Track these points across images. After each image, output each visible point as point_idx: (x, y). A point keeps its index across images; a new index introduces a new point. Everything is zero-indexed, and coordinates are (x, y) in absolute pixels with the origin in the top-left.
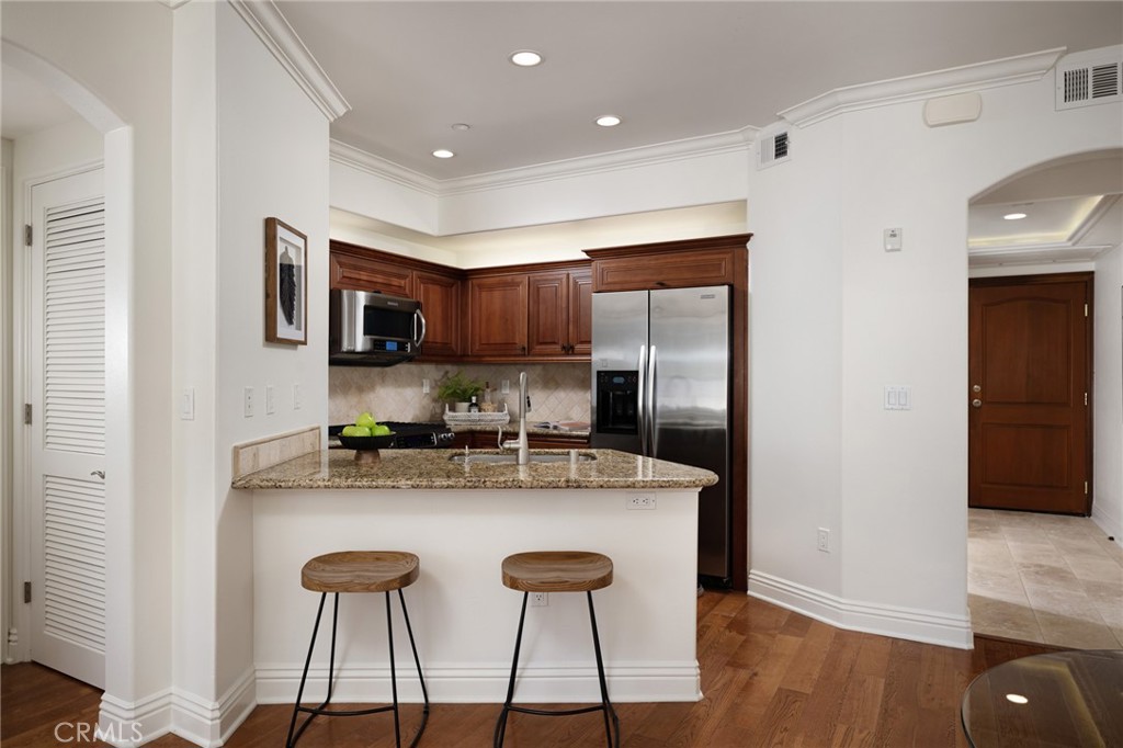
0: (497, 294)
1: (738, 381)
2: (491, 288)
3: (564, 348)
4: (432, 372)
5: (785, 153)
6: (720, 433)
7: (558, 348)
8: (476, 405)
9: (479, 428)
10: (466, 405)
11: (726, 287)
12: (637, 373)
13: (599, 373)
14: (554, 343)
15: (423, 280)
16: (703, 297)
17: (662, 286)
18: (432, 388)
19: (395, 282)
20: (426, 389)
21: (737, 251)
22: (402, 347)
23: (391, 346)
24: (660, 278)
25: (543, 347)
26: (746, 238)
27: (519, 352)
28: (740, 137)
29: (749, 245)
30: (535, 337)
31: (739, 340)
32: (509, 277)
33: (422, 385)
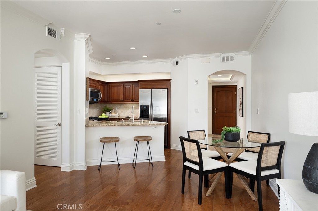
0: (116, 88)
1: (169, 107)
2: (114, 87)
3: (131, 100)
4: (99, 105)
5: (178, 64)
6: (166, 118)
7: (130, 100)
8: (111, 113)
9: (113, 118)
10: (108, 113)
11: (167, 89)
12: (149, 106)
13: (141, 106)
14: (129, 99)
15: (100, 85)
16: (162, 91)
17: (154, 88)
18: (99, 109)
19: (95, 85)
20: (98, 110)
21: (169, 82)
22: (97, 100)
23: (95, 100)
24: (154, 87)
25: (127, 100)
26: (170, 80)
27: (121, 101)
28: (169, 60)
29: (171, 81)
30: (125, 98)
31: (169, 99)
32: (119, 84)
33: (97, 108)
